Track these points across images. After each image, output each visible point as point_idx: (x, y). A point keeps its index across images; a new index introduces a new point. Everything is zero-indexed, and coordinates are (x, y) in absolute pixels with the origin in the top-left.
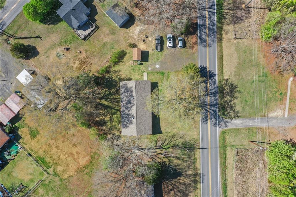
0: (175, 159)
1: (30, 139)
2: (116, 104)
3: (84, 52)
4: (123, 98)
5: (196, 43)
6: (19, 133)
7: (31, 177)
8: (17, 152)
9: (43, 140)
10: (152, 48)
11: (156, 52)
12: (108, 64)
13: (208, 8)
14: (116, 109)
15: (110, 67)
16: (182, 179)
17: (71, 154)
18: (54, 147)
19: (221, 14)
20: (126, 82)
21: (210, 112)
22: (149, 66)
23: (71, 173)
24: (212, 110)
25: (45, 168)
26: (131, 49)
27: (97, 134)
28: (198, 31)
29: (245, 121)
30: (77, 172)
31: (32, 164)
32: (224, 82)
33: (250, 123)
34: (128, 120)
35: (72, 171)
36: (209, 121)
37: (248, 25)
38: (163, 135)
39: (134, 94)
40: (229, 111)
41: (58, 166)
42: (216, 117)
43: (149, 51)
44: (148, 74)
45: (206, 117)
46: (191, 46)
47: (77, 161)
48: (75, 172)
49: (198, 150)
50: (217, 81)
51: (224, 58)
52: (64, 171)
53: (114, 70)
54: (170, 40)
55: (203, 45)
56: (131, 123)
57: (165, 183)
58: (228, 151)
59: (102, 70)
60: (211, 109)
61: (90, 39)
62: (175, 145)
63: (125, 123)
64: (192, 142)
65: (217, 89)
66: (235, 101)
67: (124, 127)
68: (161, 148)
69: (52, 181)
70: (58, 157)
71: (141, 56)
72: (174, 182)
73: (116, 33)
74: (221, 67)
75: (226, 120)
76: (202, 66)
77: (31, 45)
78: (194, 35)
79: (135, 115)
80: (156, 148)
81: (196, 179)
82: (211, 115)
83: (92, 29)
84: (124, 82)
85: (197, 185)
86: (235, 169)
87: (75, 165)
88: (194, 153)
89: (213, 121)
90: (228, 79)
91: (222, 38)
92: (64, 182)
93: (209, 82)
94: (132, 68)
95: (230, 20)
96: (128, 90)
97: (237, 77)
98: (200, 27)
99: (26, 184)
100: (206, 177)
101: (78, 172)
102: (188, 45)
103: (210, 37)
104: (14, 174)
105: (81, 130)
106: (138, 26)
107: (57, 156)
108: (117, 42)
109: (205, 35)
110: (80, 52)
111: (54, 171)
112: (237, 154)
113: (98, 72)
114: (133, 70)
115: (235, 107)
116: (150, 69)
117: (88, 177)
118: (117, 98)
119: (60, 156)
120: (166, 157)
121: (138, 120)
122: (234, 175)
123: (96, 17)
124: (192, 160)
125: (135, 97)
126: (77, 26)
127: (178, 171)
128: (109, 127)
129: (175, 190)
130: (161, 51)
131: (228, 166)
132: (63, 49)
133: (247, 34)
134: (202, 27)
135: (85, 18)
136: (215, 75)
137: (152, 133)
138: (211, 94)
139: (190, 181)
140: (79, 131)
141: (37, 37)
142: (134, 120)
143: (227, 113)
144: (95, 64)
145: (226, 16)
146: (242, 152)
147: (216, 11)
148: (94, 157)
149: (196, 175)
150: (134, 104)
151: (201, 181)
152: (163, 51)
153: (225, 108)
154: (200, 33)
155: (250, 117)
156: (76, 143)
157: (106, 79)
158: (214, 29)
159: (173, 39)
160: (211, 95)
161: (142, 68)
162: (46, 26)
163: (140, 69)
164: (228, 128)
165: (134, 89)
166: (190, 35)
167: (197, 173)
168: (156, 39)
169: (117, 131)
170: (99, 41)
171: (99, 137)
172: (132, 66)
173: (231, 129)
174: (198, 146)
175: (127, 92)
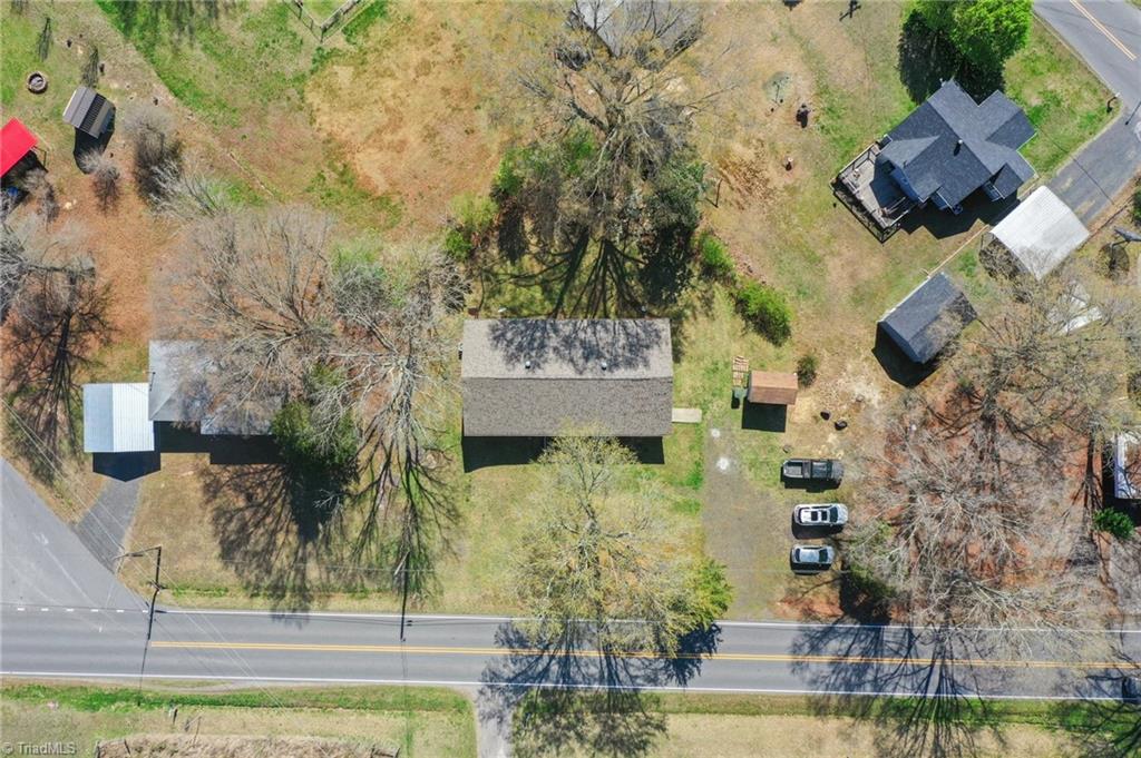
0: (367, 516)
2: (584, 300)
3: (789, 182)
4: (607, 331)
5: (809, 613)
10: (794, 445)
11: (778, 460)
12: (739, 273)
13: (944, 666)
14: (566, 297)
15: (728, 280)
16: (287, 539)
17: (396, 122)
18: (427, 53)
19: (920, 716)
20: (667, 344)
21: (541, 656)
22: (726, 430)
23: (325, 119)
24: (548, 664)
25: (346, 20)
26: (796, 364)
27: (470, 221)
28: (858, 626)
30: (329, 142)
32: (654, 714)
34: (520, 348)
35: (333, 121)
36: (506, 651)
38: (459, 474)
39: (622, 373)
40: (544, 729)
41: (351, 69)
42: (520, 682)
43: (783, 431)
44: (697, 424)
45: (522, 643)
46: (800, 595)
47: (371, 141)
48: (330, 134)
49: (399, 606)
50: (658, 690)
51: (748, 720)
52: (332, 92)
53: (713, 297)
54: (824, 517)
55: (802, 642)
56: (511, 359)
57: (275, 474)
58: (392, 719)
59: (716, 251)
60: (554, 662)
61: (840, 205)
62: (419, 520)
63: (509, 335)
64: (429, 584)
65: (626, 688)
67: (494, 329)
68: (411, 465)
69: (297, 45)
70: (388, 68)
71: (766, 402)
72: (279, 510)
73: (860, 309)
74: (715, 705)
75: (509, 718)
76: (720, 636)
78: (841, 607)
79: (539, 373)
80: (412, 447)
81: (288, 594)
82: (530, 659)
83: (878, 215)
84: (666, 334)
85: (265, 594)
86: (321, 740)
87: (353, 134)
88: (386, 591)
89: (505, 666)
90: (664, 730)
91: (825, 715)
92: (292, 92)
93: (657, 660)
94: (721, 366)
95: (894, 748)
96: (636, 350)
98: (873, 635)
100: (293, 630)
101: (330, 146)
102: (802, 582)
103: (831, 669)
105: (488, 162)
106: (883, 392)
107: (394, 67)
108: (824, 312)
109: (840, 650)
110: (789, 167)
111: (334, 52)
112: (377, 752)
113: (709, 233)
114: (713, 367)
115: (558, 754)
116: (716, 433)
117: (307, 182)
118: (605, 302)
119: (392, 75)
120: (375, 484)
121: (519, 384)
122: (298, 739)
123: (922, 231)
124: (359, 581)
125: (607, 375)
126: (892, 160)
127: (321, 527)
128: (496, 268)
129: (248, 514)
130: (784, 478)
131: (333, 718)
132: (803, 101)
134: (869, 639)
135: (922, 190)
136: (683, 681)
137: (467, 433)
138: (609, 664)
139: (280, 570)
140: (483, 151)
142: (520, 370)
143: (534, 724)
144: (740, 221)
145: (911, 734)
147: (930, 695)
148: (381, 207)
149: (303, 593)
150: (581, 373)
151: (279, 611)
152: (782, 485)
153: (555, 714)
154: (848, 631)
156: (437, 140)
157: (682, 266)
158: (860, 685)
159: (827, 526)
160: (605, 663)
161: (720, 402)
162: (896, 36)
163: (714, 395)
164: (479, 724)
165: (640, 372)
166: (840, 592)
167: (310, 599)
168: (829, 463)
169: (479, 299)
170: (829, 242)
171: (459, 230)
172: (727, 365)
173: (473, 737)
174: (414, 605)
175: (631, 345)
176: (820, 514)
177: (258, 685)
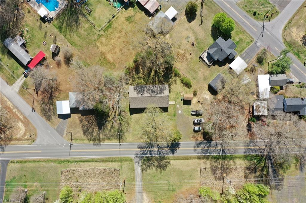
0: (111, 125)
1: (126, 17)
2: (152, 82)
3: (191, 57)
4: (156, 87)
5: (197, 140)
6: (130, 8)
7: (97, 18)
8: (116, 7)
9: (125, 26)
10: (193, 108)
11: (190, 111)
12: (182, 75)
13: (223, 149)
14: (148, 81)
15: (179, 77)
16: (96, 130)
17: (114, 48)
18: (120, 34)
19: (219, 159)
20: (168, 89)
21: (146, 150)
22: (180, 105)
23: (100, 48)
25: (104, 28)
26: (193, 92)
27: (129, 67)
28: (206, 142)
29: (140, 175)
30: (101, 52)
31: (107, 18)
32: (168, 160)
33: (138, 179)
34: (139, 91)
35: (102, 48)
36: (139, 149)
37: (211, 178)
38: (129, 116)
39: (159, 95)
41: (105, 38)
42: (142, 155)
43: (191, 105)
44: (174, 104)
45: (142, 148)
46: (195, 137)
47: (109, 52)
48: (101, 51)
49: (118, 142)
50: (169, 155)
51: (186, 160)
52: (102, 43)
53: (177, 80)
54: (199, 121)
55: (196, 145)
56: (138, 93)
57: (93, 117)
58: (118, 163)
59: (177, 71)
60: (148, 151)
61: (200, 61)
62: (121, 125)
63: (137, 89)
64: (124, 137)
65: (162, 155)
66: (154, 169)
67: (134, 88)
68: (119, 115)
69: (94, 34)
71: (187, 99)
72: (94, 124)
73: (205, 81)
74: (180, 158)
75: (140, 162)
76: (180, 145)
77: (196, 16)
78: (203, 139)
79: (143, 96)
80: (120, 111)
81: (97, 140)
82: (144, 151)
83: (208, 63)
84: (167, 87)
85: (92, 141)
86: (105, 168)
87: (106, 51)
88: (116, 139)
89: (139, 152)
90: (170, 163)
91: (201, 159)
92: (94, 43)
93: (168, 150)
94: (179, 93)
95: (214, 165)
96: (162, 90)
97: (172, 170)
98: (209, 143)
99: (91, 15)
100: (98, 147)
102: (196, 134)
103: (202, 150)
104: (99, 6)
105: (132, 55)
106: (210, 97)
107: (113, 37)
108: (198, 82)
109: (203, 147)
110: (190, 54)
111: (102, 35)
112: (115, 170)
113: (175, 68)
114: (177, 93)
115: (150, 169)
116: (178, 106)
117: (97, 61)
118: (156, 82)
119: (113, 39)
120: (113, 118)
121: (140, 98)
122: (100, 168)
123: (216, 66)
124: (110, 137)
125: (156, 95)
126: (210, 52)
127: (102, 127)
128: (134, 76)
129: (88, 125)
130: (191, 114)
131: (106, 164)
132: (193, 41)
133: (204, 177)
135: (216, 58)
136: (173, 154)
137: (130, 108)
138: (159, 151)
139: (95, 136)
140: (131, 53)
141: (202, 21)
142: (140, 95)
143: (145, 163)
144: (182, 65)
145: (217, 162)
146: (117, 173)
147: (221, 155)
148: (112, 65)
149: (99, 140)
150: (151, 95)
151: (95, 143)
152: (191, 115)
153: (149, 161)
154: (204, 143)
155: (143, 179)
156: (122, 51)
157: (170, 74)
158: (207, 153)
159: (200, 123)
160: (158, 151)
161: (179, 100)
162: (210, 28)
163: (177, 99)
164: (135, 164)
165: (162, 95)
166: (203, 136)
167: (101, 141)
168: (200, 111)
169: (131, 82)
170: (199, 68)
171: (127, 69)
172: (180, 93)
173: (134, 166)
174: (121, 142)
175: (160, 90)
176: (198, 121)
177: (92, 158)
